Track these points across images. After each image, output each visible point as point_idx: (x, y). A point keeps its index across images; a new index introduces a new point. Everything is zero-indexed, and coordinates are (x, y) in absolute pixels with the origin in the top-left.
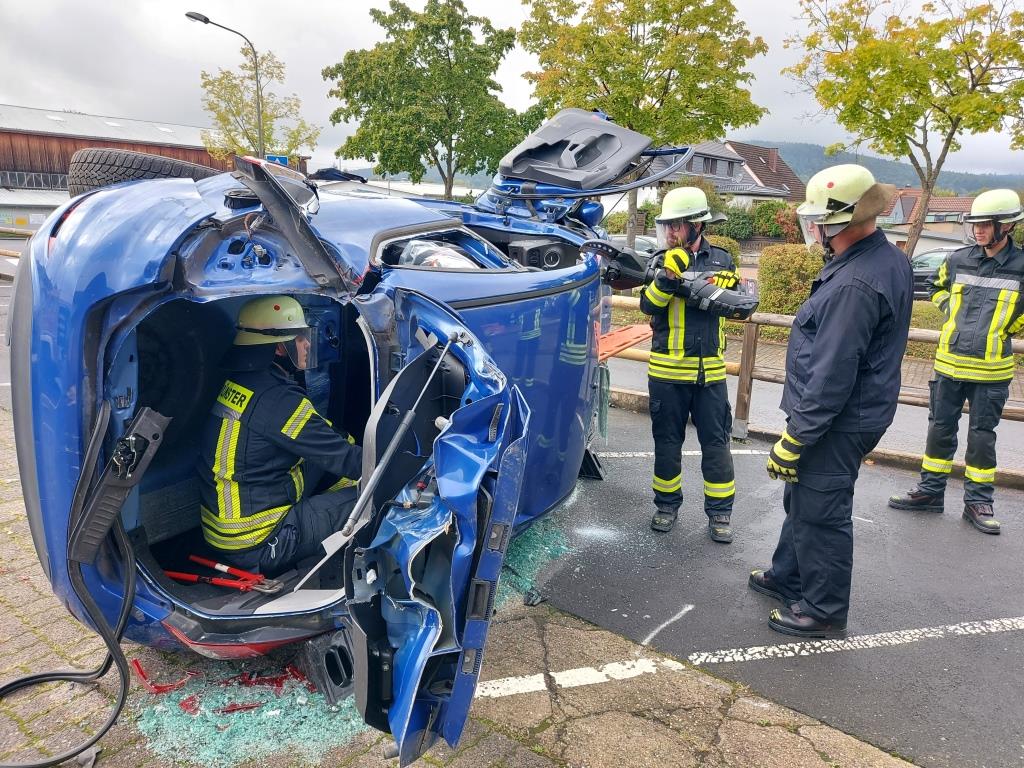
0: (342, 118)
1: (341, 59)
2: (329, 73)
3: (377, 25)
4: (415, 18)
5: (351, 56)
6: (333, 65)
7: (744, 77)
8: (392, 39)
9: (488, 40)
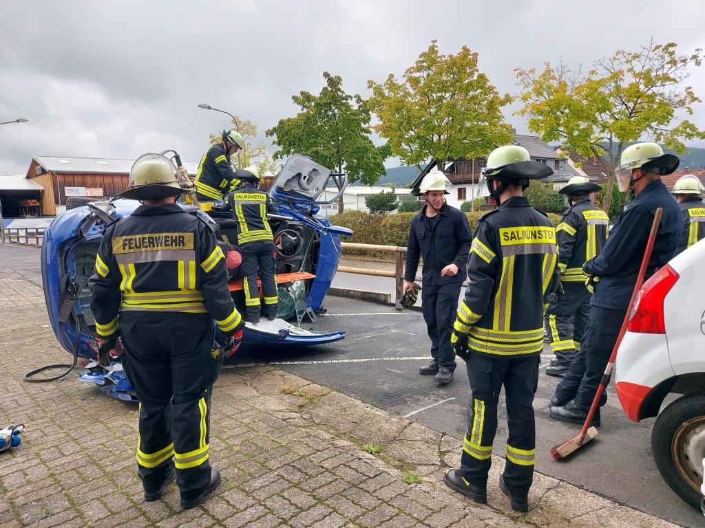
0: (279, 156)
1: (276, 124)
2: (270, 133)
3: (296, 105)
4: (314, 100)
5: (281, 122)
6: (271, 129)
8: (305, 110)
9: (360, 107)
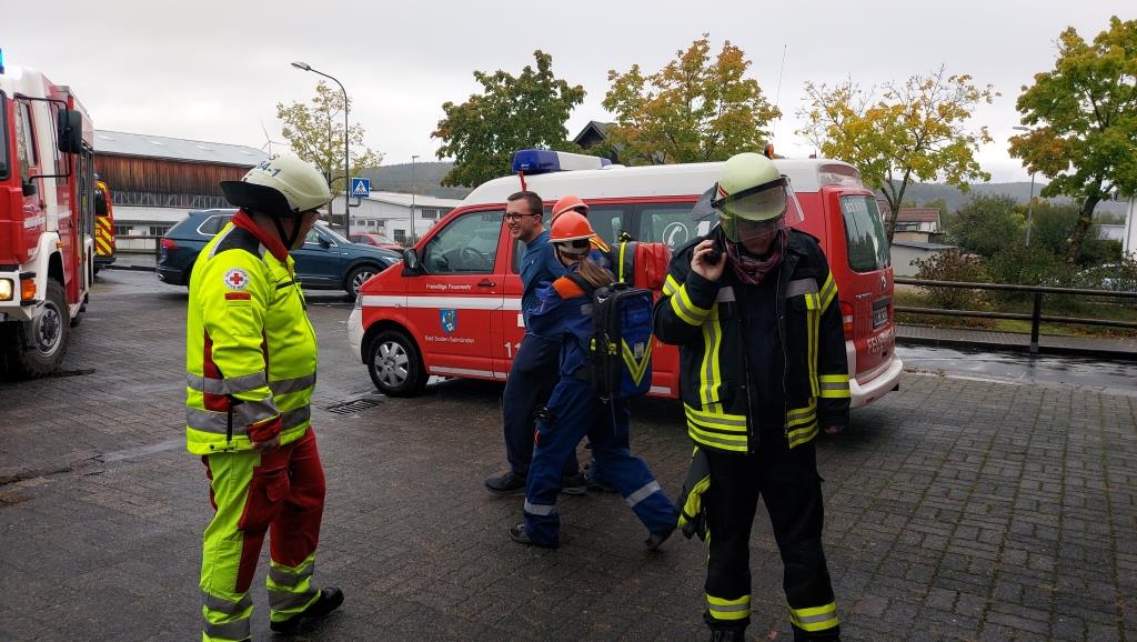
4: (514, 82)
7: (767, 134)
8: (489, 94)
9: (563, 96)
